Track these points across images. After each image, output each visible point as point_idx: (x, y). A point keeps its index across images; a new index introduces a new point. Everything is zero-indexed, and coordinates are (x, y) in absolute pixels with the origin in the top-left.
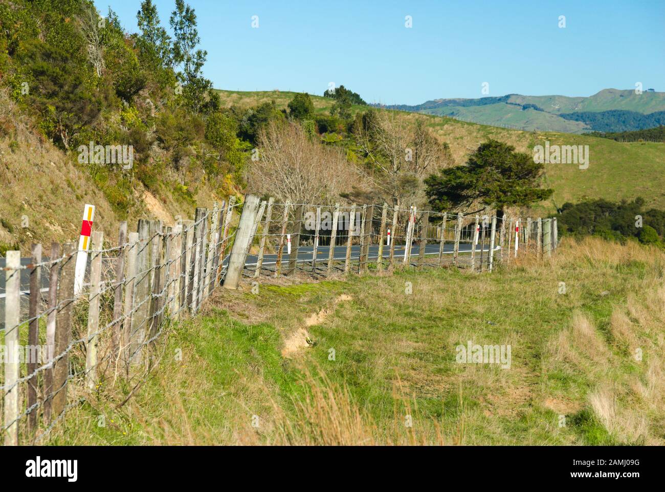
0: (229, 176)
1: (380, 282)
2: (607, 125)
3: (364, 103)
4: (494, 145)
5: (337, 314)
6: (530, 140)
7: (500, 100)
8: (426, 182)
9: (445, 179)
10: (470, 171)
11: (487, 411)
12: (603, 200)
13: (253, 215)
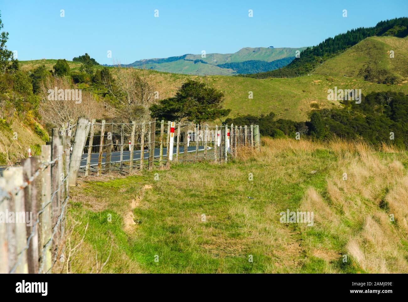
0: (30, 112)
1: (167, 174)
2: (246, 70)
3: (98, 64)
4: (192, 84)
5: (146, 199)
6: (203, 81)
7: (180, 58)
8: (150, 109)
9: (162, 106)
10: (178, 101)
11: (277, 263)
12: (250, 115)
13: (84, 132)
